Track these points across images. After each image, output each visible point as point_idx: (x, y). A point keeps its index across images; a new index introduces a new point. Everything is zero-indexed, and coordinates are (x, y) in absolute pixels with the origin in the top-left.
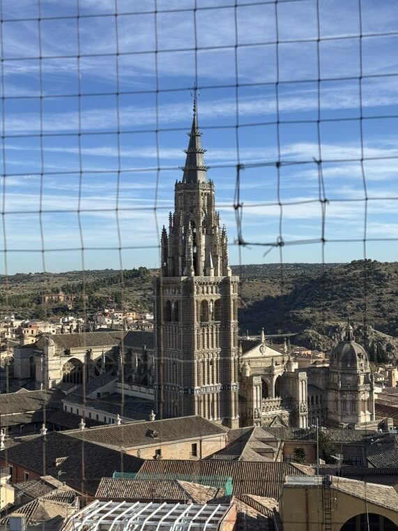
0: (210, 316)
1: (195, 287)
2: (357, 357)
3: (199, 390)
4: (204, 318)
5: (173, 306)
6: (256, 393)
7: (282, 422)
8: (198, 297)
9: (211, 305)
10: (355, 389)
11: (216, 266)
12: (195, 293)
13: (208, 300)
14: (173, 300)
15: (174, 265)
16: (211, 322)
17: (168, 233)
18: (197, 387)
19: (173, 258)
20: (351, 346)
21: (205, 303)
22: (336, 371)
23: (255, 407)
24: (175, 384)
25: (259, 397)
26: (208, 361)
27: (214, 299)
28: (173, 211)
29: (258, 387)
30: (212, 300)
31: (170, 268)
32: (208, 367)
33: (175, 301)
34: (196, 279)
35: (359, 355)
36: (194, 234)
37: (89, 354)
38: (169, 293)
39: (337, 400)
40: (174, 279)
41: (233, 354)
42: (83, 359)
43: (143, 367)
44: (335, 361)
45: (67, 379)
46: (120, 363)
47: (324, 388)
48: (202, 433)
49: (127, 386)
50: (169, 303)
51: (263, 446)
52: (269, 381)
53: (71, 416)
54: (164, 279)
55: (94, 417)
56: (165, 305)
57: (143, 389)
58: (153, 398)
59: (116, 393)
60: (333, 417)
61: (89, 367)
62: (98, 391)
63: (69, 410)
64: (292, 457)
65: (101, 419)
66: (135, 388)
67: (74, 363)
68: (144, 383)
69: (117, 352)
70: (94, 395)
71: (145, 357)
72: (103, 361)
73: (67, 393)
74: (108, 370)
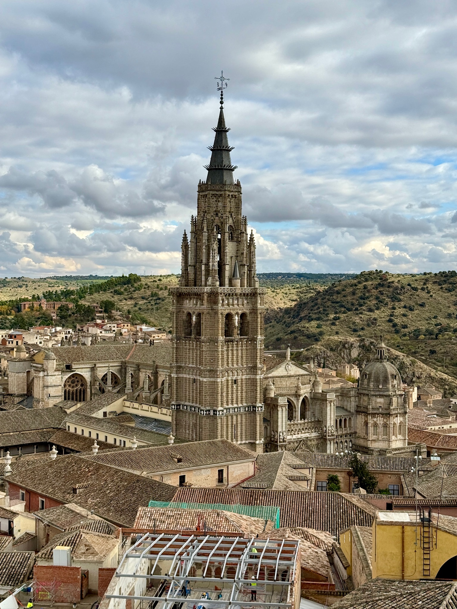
0: (235, 330)
1: (220, 298)
2: (390, 378)
3: (223, 411)
4: (228, 333)
5: (194, 318)
6: (282, 415)
7: (308, 447)
8: (222, 309)
9: (236, 319)
10: (386, 412)
11: (242, 276)
12: (220, 305)
13: (233, 312)
14: (194, 313)
15: (195, 274)
16: (236, 337)
17: (189, 239)
18: (220, 408)
19: (194, 266)
20: (384, 366)
21: (229, 317)
22: (366, 392)
23: (280, 430)
24: (194, 404)
25: (284, 419)
26: (232, 380)
27: (240, 312)
29: (284, 409)
30: (237, 313)
31: (191, 276)
32: (232, 387)
33: (196, 313)
34: (221, 290)
35: (392, 376)
36: (219, 240)
37: (93, 369)
38: (189, 305)
39: (366, 424)
40: (195, 289)
41: (259, 372)
42: (87, 375)
43: (154, 384)
44: (366, 381)
45: (68, 396)
46: (129, 380)
47: (353, 410)
48: (229, 458)
49: (136, 405)
50: (189, 315)
51: (296, 473)
52: (295, 402)
53: (75, 437)
54: (185, 289)
55: (102, 438)
56: (184, 317)
57: (155, 409)
58: (169, 419)
59: (123, 413)
60: (361, 442)
61: (92, 384)
62: (104, 410)
63: (72, 430)
64: (325, 484)
65: (111, 441)
66: (145, 407)
67: (77, 379)
68: (155, 402)
69: (123, 368)
70: (99, 415)
71: (156, 374)
72: (109, 377)
73: (68, 411)
74: (114, 387)
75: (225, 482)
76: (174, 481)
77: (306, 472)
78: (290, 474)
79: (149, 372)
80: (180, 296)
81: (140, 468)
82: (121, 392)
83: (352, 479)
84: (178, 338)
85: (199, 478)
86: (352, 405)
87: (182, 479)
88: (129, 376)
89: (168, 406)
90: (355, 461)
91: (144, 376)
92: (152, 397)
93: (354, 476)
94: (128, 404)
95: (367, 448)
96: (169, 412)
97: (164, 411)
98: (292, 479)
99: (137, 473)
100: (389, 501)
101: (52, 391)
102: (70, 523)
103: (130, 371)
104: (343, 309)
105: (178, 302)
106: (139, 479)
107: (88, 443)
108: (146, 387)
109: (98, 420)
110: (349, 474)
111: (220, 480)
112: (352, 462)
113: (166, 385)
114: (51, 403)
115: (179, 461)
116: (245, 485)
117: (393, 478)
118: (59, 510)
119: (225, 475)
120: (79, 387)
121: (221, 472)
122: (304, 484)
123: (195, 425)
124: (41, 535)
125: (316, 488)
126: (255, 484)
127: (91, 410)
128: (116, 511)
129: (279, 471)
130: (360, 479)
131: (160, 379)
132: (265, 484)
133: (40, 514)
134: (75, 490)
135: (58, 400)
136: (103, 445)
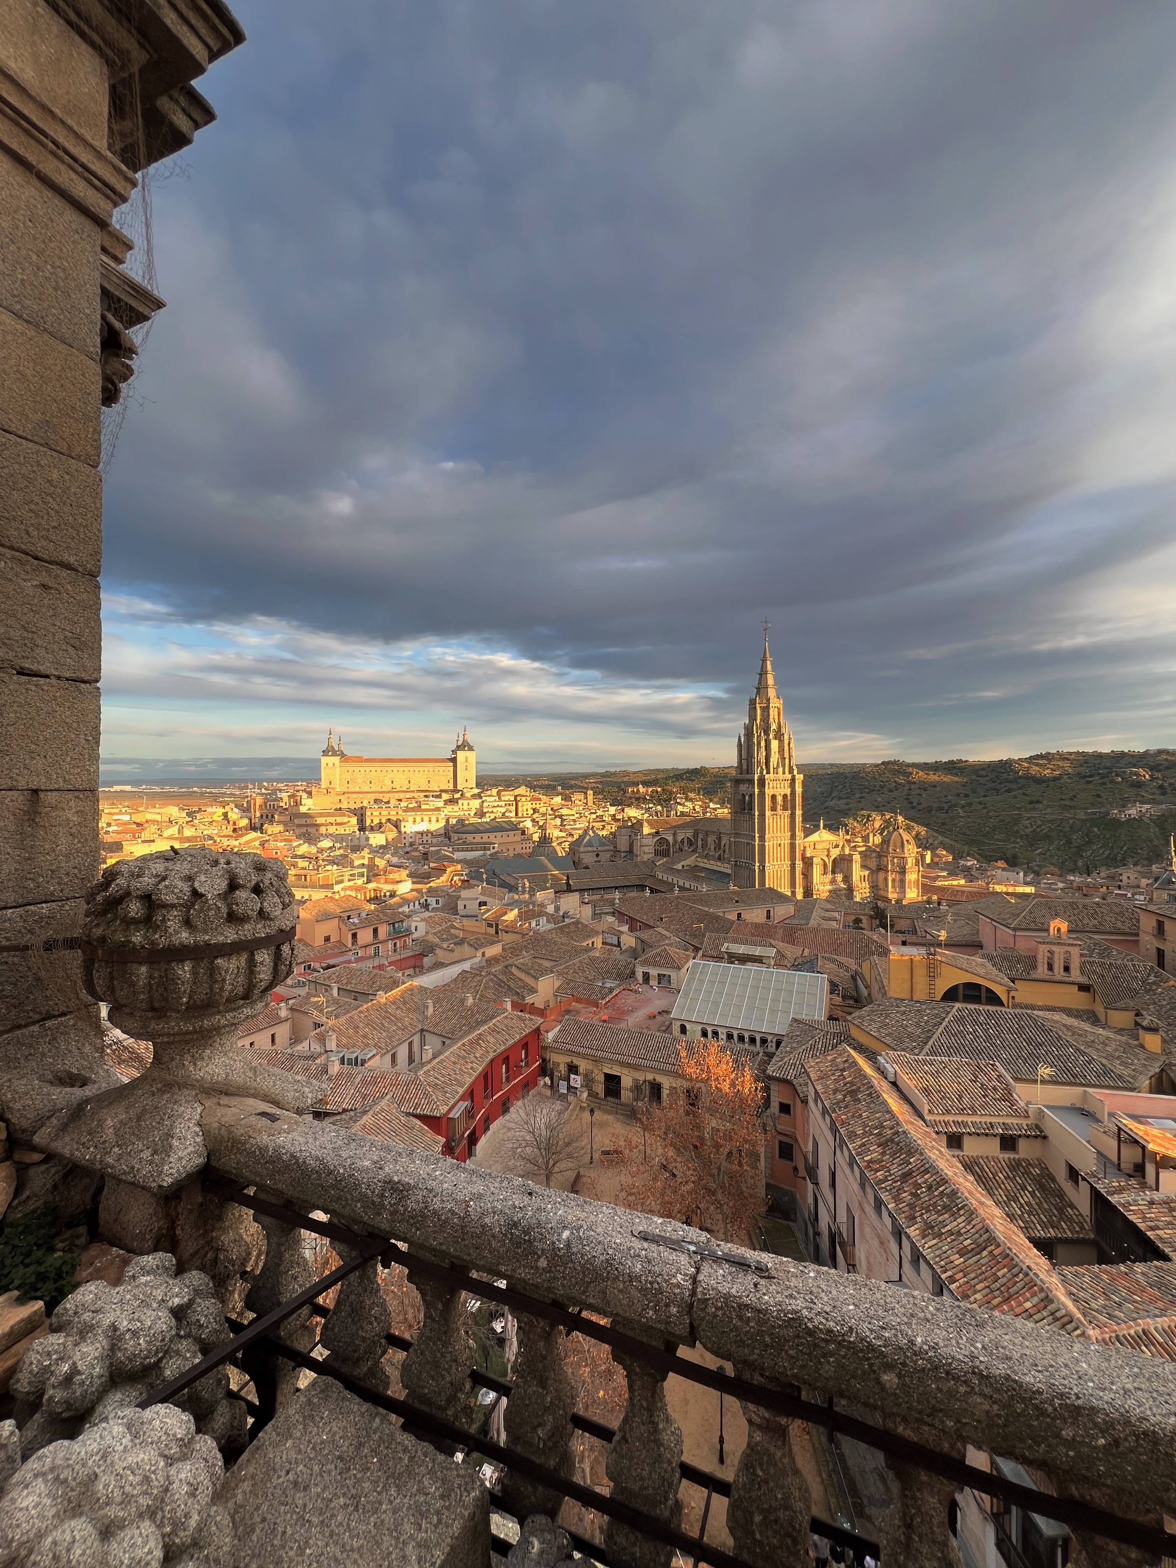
0: (779, 807)
1: (767, 783)
2: (905, 842)
3: (770, 867)
4: (774, 809)
5: (747, 798)
6: (817, 871)
7: (837, 895)
8: (769, 792)
9: (779, 799)
10: (902, 870)
11: (784, 766)
12: (766, 788)
13: (777, 794)
14: (747, 794)
15: (748, 765)
16: (779, 811)
17: (742, 740)
18: (767, 864)
20: (900, 834)
21: (774, 797)
22: (886, 854)
23: (815, 882)
25: (818, 874)
26: (777, 844)
27: (783, 793)
28: (747, 722)
29: (818, 866)
30: (781, 794)
31: (745, 767)
32: (777, 849)
34: (767, 776)
35: (907, 841)
36: (766, 740)
37: (674, 834)
38: (743, 788)
39: (886, 879)
40: (748, 777)
41: (797, 838)
42: (670, 839)
43: (718, 846)
44: (885, 846)
45: (657, 853)
46: (700, 843)
47: (874, 868)
48: (775, 901)
49: (705, 861)
50: (743, 795)
51: (828, 914)
52: (827, 861)
53: (662, 881)
54: (740, 777)
55: (681, 884)
56: (740, 797)
57: (719, 864)
58: (729, 871)
59: (696, 866)
60: (882, 893)
61: (674, 845)
62: (682, 863)
63: (660, 877)
64: (851, 924)
65: (687, 886)
66: (712, 862)
67: (663, 841)
68: (719, 859)
69: (696, 835)
70: (679, 866)
71: (720, 839)
72: (686, 840)
73: (658, 864)
74: (689, 848)
75: (772, 919)
76: (733, 917)
77: (836, 914)
78: (823, 915)
79: (714, 837)
80: (737, 782)
81: (708, 906)
82: (694, 851)
83: (874, 921)
84: (736, 813)
85: (752, 915)
86: (873, 864)
87: (739, 915)
88: (700, 839)
89: (729, 862)
90: (876, 907)
91: (711, 839)
92: (717, 855)
93: (876, 919)
94: (699, 859)
95: (887, 898)
96: (729, 866)
97: (726, 865)
98: (824, 918)
99: (706, 909)
100: (904, 939)
101: (646, 849)
102: (659, 941)
103: (700, 836)
104: (867, 791)
105: (735, 786)
106: (707, 914)
107: (671, 886)
108: (712, 848)
109: (678, 871)
110: (871, 917)
111: (768, 917)
112: (873, 908)
113: (727, 847)
114: (646, 857)
115: (737, 902)
116: (786, 922)
117: (909, 921)
118: (651, 932)
119: (772, 914)
120: (665, 847)
121: (768, 912)
122: (834, 923)
123: (749, 876)
124: (639, 948)
125: (845, 926)
126: (795, 922)
127: (674, 864)
128: (691, 935)
129: (814, 913)
130: (881, 921)
131: (723, 842)
132: (803, 922)
133: (638, 933)
134: (662, 919)
135: (651, 856)
136: (682, 889)
